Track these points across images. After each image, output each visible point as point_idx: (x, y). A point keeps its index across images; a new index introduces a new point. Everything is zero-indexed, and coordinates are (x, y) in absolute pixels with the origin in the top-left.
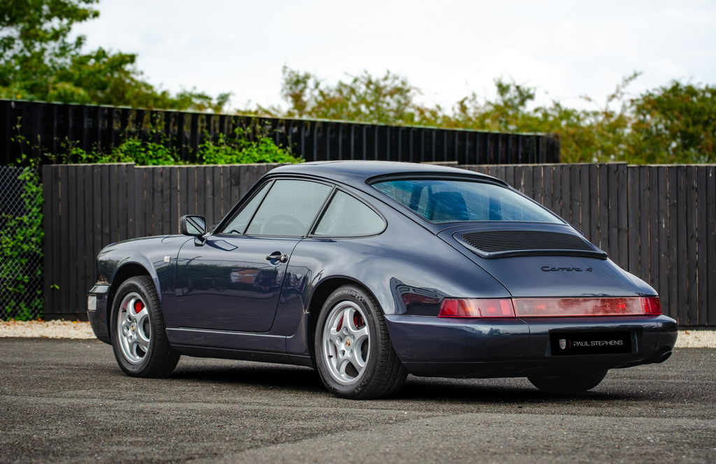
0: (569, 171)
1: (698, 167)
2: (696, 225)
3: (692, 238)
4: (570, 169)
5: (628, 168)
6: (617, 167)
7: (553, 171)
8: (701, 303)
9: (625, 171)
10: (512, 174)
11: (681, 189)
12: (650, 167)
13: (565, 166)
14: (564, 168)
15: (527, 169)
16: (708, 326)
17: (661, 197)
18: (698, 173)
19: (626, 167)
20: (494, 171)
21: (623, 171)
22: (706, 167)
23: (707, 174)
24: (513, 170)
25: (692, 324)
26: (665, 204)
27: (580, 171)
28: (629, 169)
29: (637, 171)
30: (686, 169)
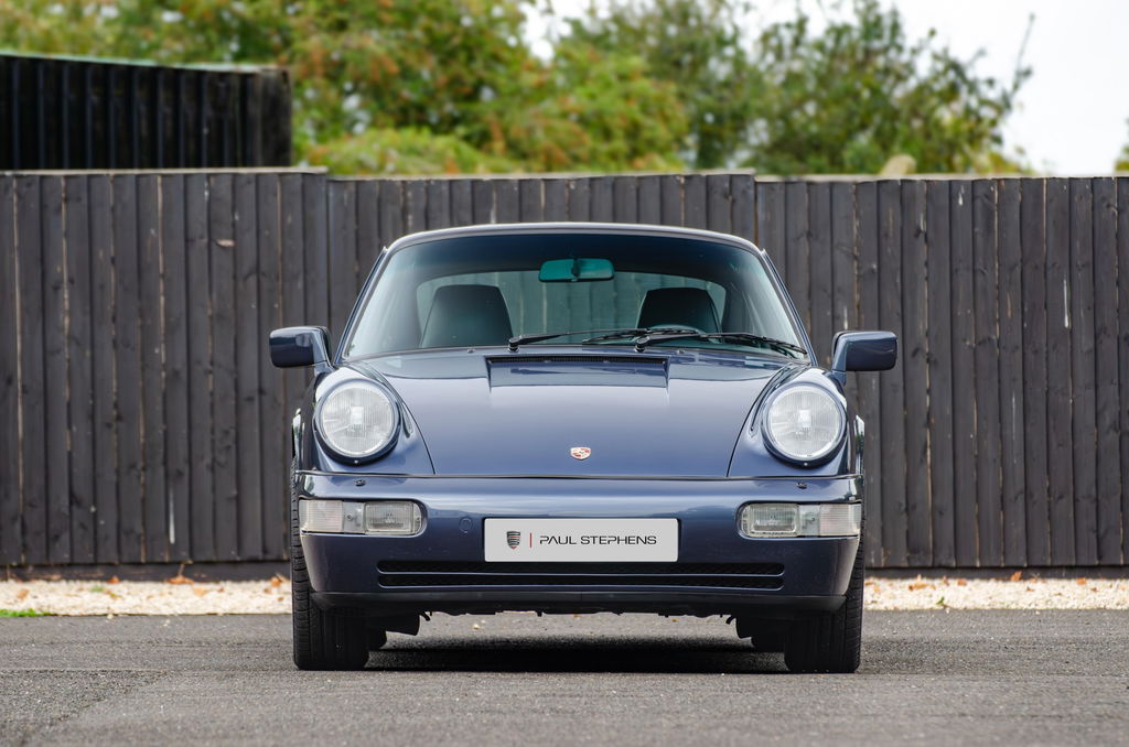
0: (609, 191)
1: (928, 181)
2: (922, 325)
3: (915, 353)
4: (614, 186)
5: (756, 183)
6: (731, 182)
7: (571, 191)
8: (937, 511)
9: (752, 192)
10: (468, 198)
11: (887, 235)
12: (810, 184)
13: (600, 179)
14: (597, 186)
15: (505, 187)
16: (957, 568)
17: (840, 258)
18: (928, 196)
19: (751, 184)
20: (423, 190)
21: (744, 192)
22: (950, 182)
23: (952, 198)
24: (468, 189)
25: (918, 564)
26: (847, 273)
27: (638, 190)
28: (760, 188)
29: (780, 192)
30: (901, 187)
